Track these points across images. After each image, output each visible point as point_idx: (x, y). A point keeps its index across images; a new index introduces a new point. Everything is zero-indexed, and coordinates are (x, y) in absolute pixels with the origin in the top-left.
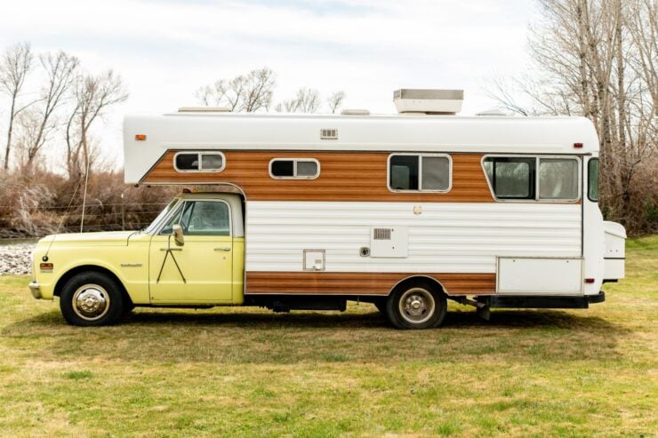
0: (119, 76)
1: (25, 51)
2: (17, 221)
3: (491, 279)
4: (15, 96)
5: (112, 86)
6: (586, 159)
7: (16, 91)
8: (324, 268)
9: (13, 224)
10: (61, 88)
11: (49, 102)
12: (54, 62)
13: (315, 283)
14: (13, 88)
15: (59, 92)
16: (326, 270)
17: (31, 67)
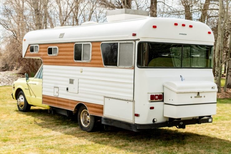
3: (101, 108)
6: (137, 42)
8: (58, 96)
13: (56, 102)
16: (59, 97)
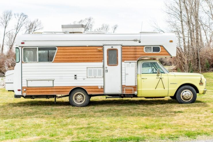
0: (40, 21)
1: (10, 13)
2: (4, 70)
4: (5, 28)
5: (38, 24)
7: (6, 26)
9: (3, 71)
10: (21, 25)
11: (17, 30)
12: (19, 16)
14: (5, 25)
15: (20, 26)
17: (11, 18)
